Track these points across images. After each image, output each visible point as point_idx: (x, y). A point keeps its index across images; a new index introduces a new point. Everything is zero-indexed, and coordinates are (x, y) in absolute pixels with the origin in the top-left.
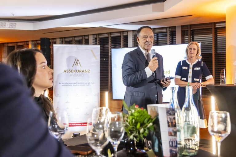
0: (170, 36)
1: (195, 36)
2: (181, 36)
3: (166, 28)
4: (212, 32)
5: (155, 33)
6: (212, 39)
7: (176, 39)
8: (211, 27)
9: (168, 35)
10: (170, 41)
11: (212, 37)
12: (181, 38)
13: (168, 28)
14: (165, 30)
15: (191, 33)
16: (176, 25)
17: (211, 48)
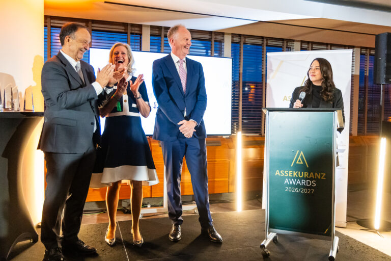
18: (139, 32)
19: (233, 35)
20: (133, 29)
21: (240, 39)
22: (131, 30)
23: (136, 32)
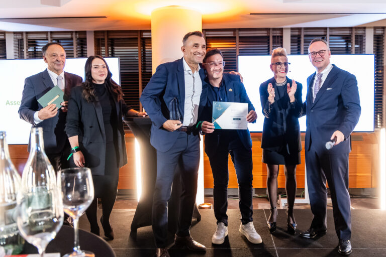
0: (78, 45)
1: (115, 48)
2: (95, 47)
3: (71, 32)
4: (137, 43)
5: (54, 39)
6: (137, 53)
7: (86, 51)
8: (136, 37)
9: (75, 44)
10: (79, 52)
11: (137, 50)
12: (95, 49)
13: (74, 34)
14: (69, 36)
15: (110, 43)
16: (87, 30)
17: (137, 66)
18: (280, 35)
19: (375, 28)
20: (275, 32)
21: (384, 31)
22: (273, 33)
23: (278, 35)
